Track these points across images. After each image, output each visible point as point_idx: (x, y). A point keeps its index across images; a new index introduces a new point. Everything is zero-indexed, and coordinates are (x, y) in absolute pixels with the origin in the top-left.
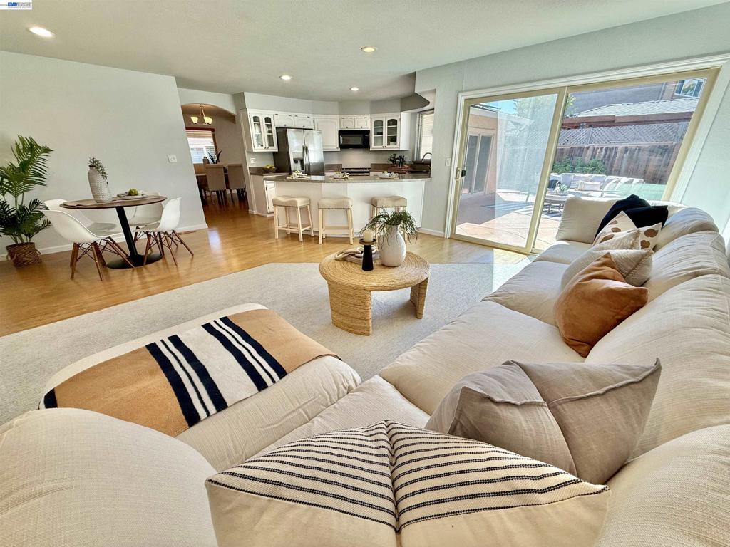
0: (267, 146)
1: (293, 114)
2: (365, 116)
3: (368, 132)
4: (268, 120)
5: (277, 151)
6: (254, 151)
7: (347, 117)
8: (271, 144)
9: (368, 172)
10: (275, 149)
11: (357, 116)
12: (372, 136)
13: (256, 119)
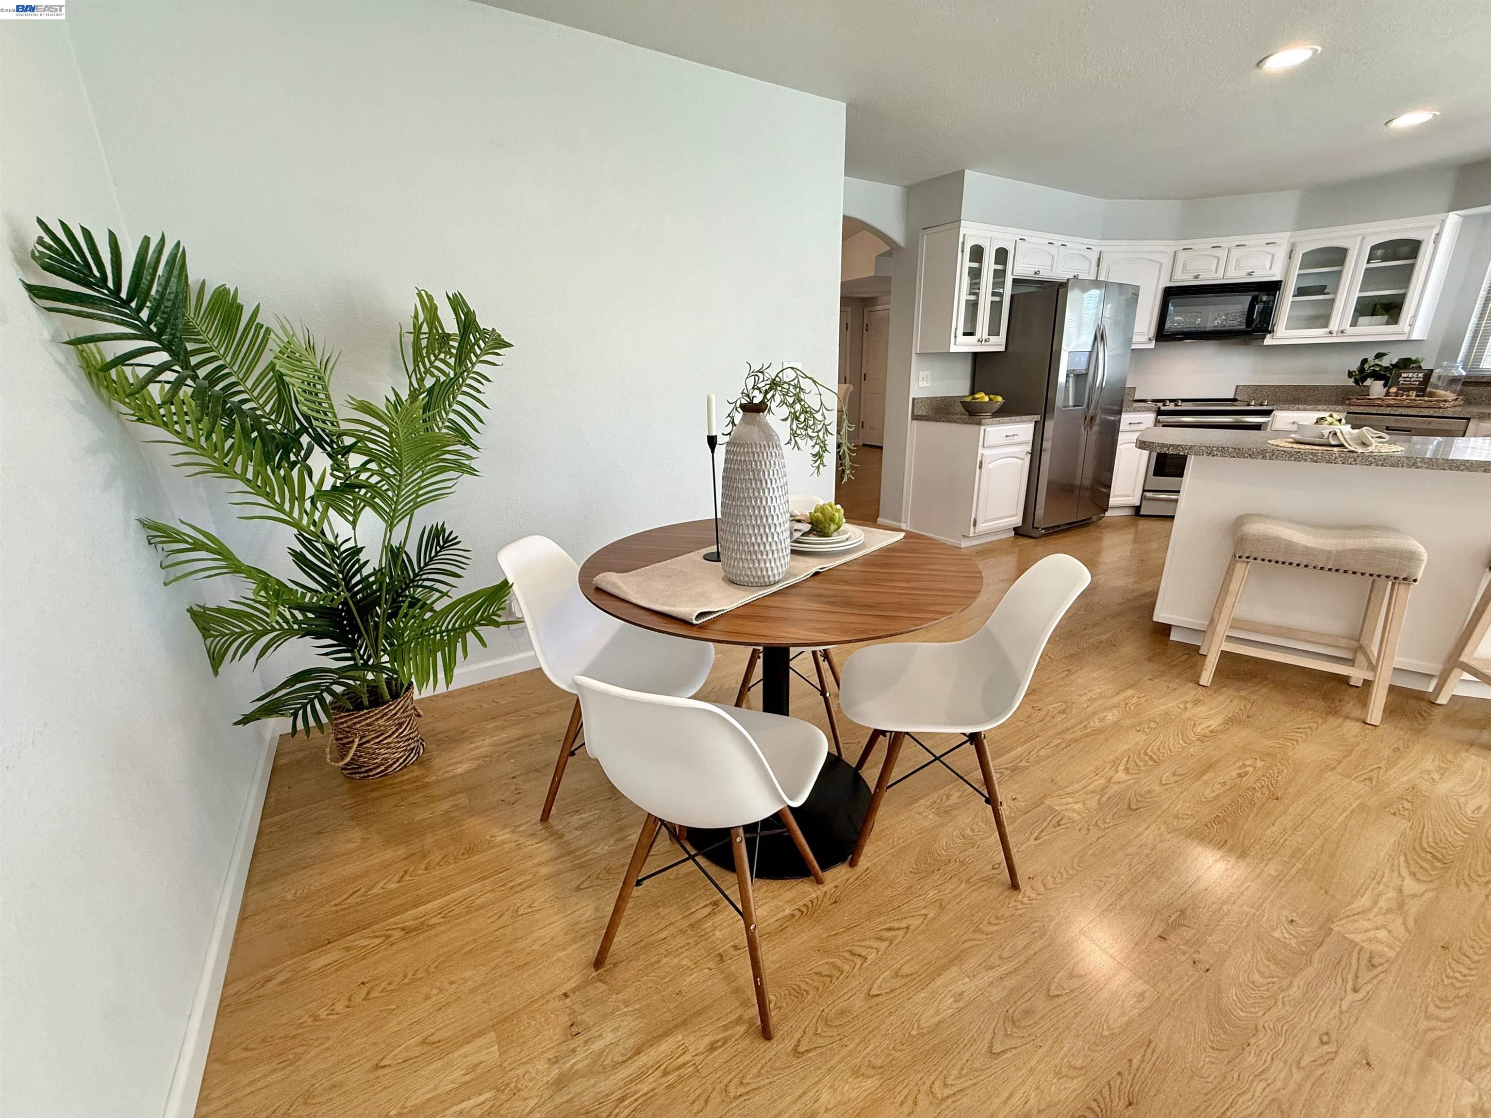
0: (985, 336)
1: (1058, 239)
2: (1270, 237)
3: (1273, 287)
4: (1002, 255)
5: (1002, 349)
6: (953, 349)
7: (1202, 244)
8: (994, 330)
9: (1268, 413)
10: (997, 344)
11: (1239, 239)
12: (1287, 299)
13: (977, 253)
